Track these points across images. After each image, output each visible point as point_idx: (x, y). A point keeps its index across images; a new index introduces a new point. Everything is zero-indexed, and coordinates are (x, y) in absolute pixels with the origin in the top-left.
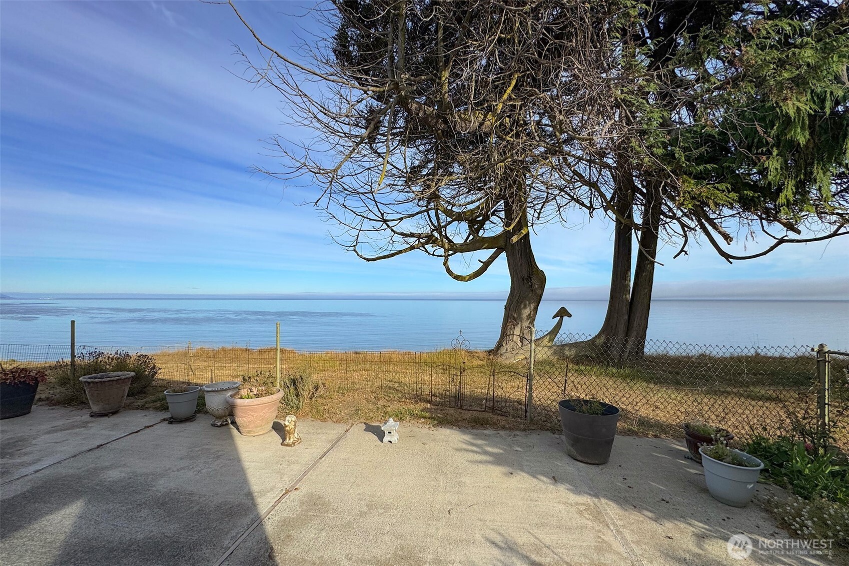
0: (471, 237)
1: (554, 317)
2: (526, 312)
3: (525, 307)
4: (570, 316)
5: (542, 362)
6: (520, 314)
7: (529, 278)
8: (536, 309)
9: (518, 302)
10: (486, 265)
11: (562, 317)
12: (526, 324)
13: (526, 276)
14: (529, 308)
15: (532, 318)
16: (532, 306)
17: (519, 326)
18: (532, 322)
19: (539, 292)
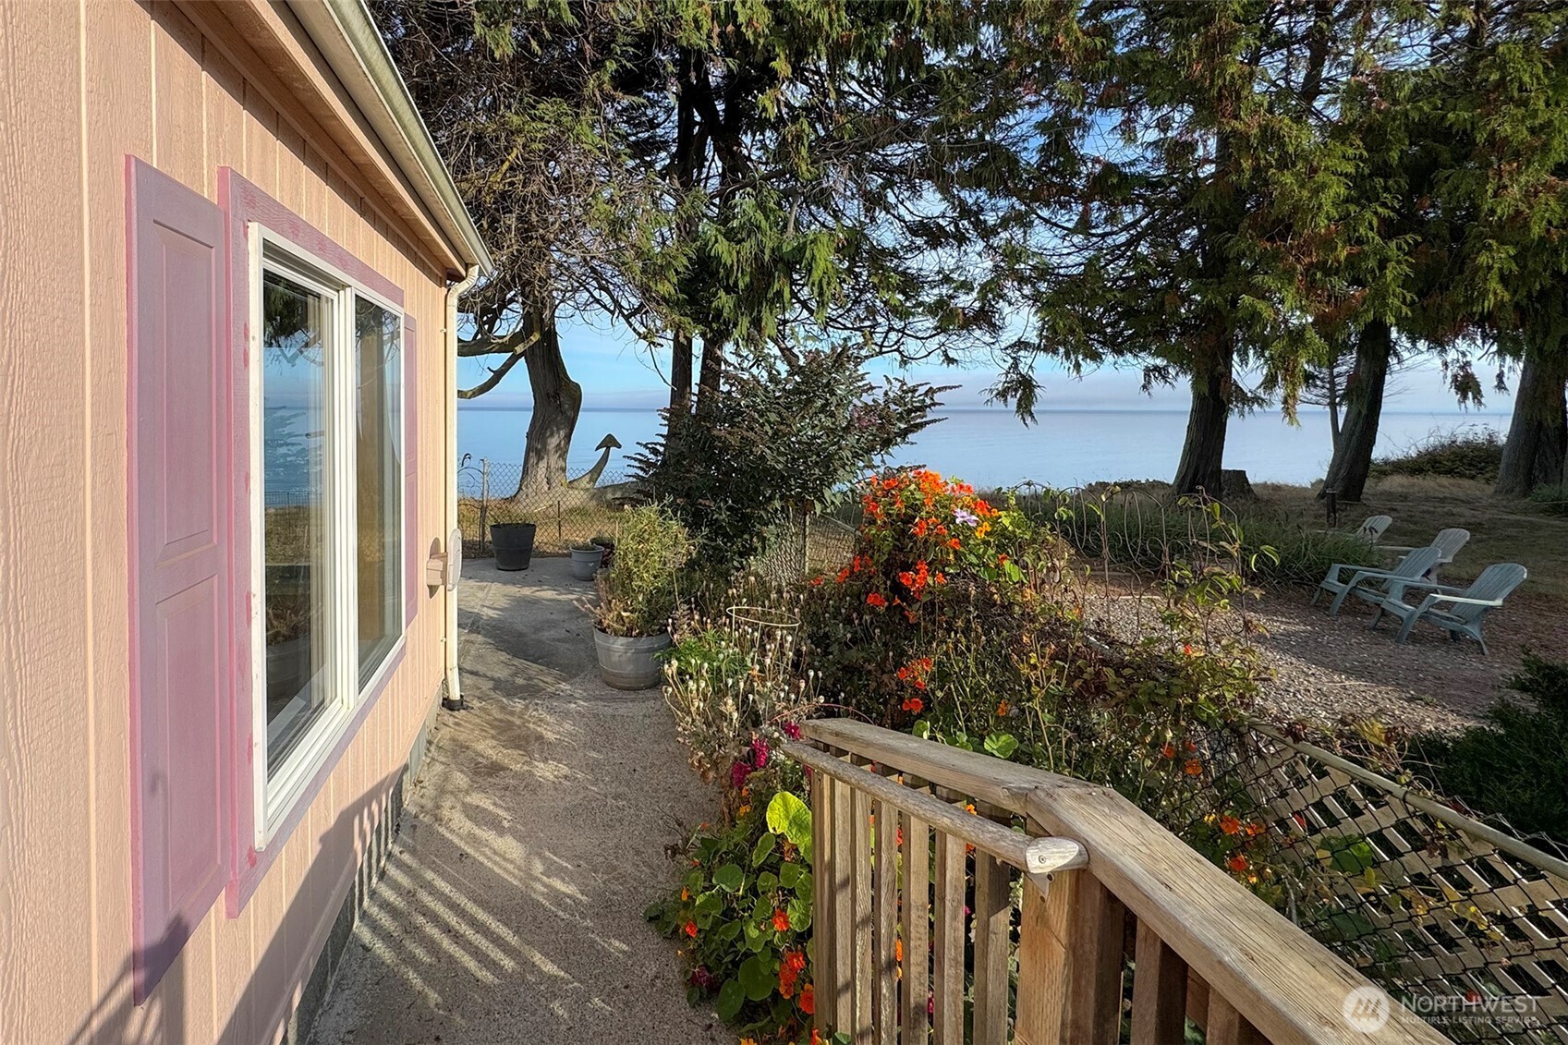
0: (479, 336)
1: (597, 449)
2: (553, 442)
3: (552, 435)
4: (619, 447)
5: (571, 510)
6: (545, 445)
7: (556, 396)
8: (568, 437)
9: (541, 427)
10: (498, 375)
11: (608, 448)
12: (554, 459)
13: (552, 392)
14: (556, 436)
15: (563, 452)
16: (562, 433)
17: (545, 460)
18: (563, 456)
19: (570, 413)
